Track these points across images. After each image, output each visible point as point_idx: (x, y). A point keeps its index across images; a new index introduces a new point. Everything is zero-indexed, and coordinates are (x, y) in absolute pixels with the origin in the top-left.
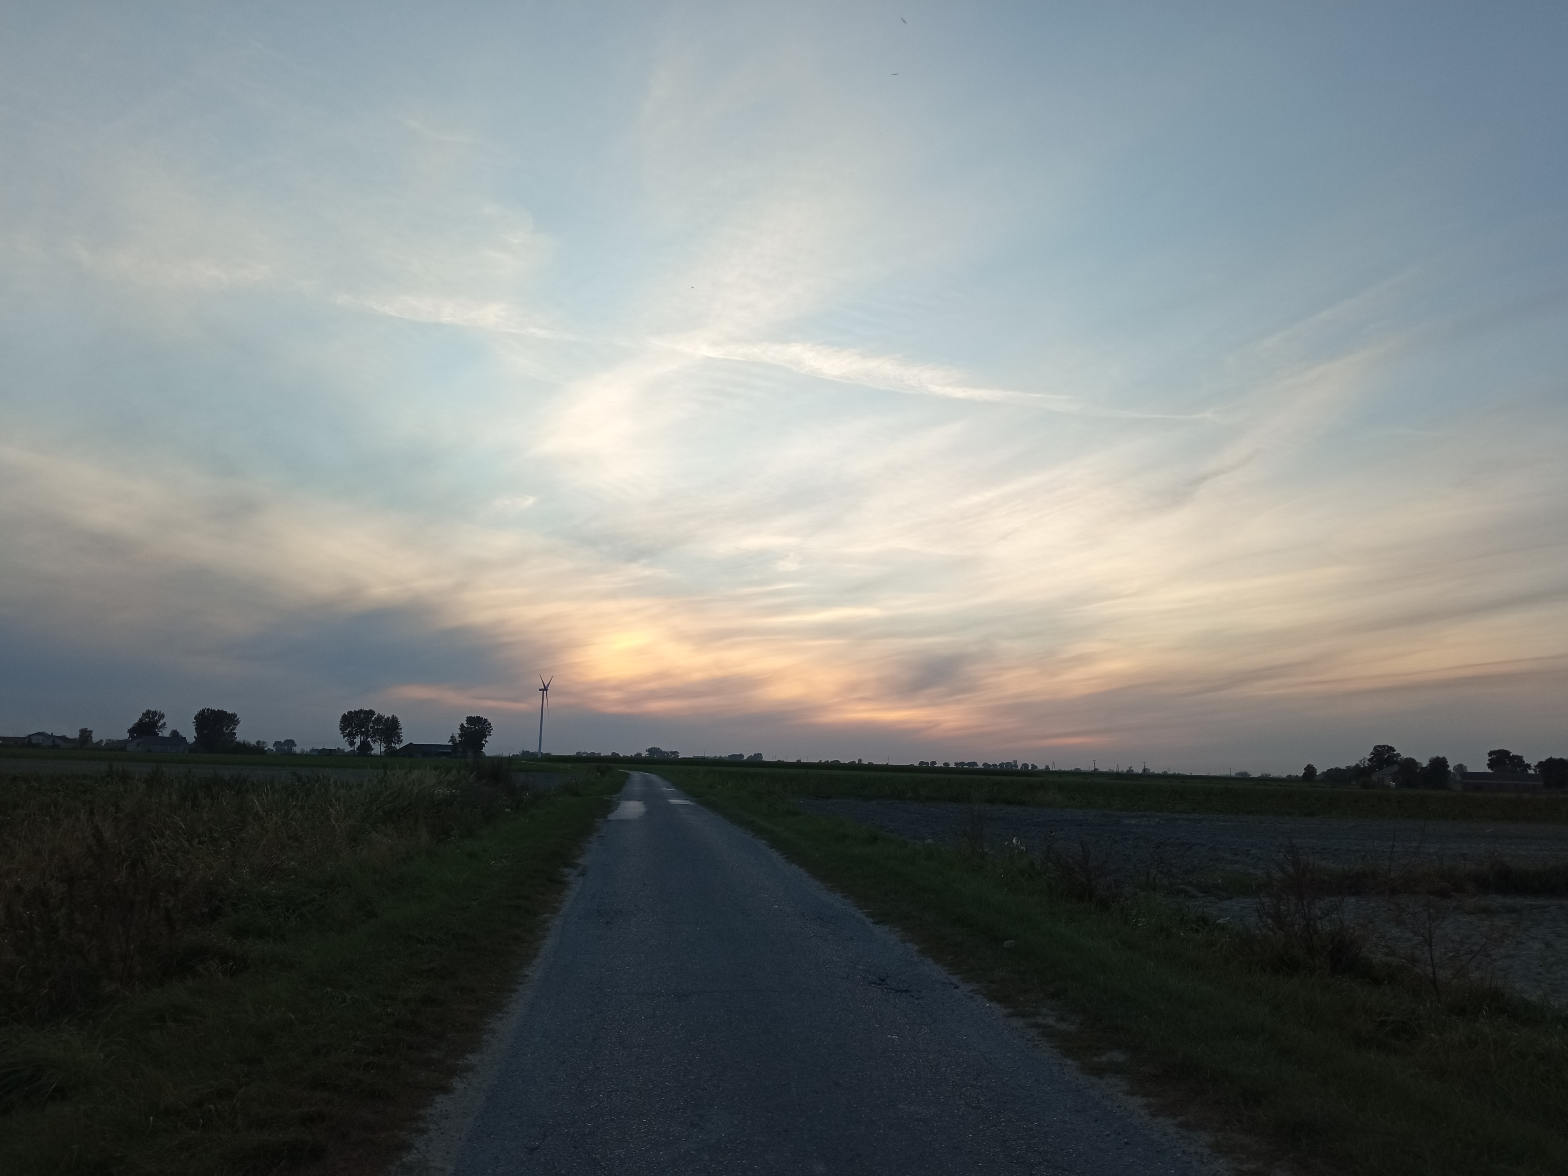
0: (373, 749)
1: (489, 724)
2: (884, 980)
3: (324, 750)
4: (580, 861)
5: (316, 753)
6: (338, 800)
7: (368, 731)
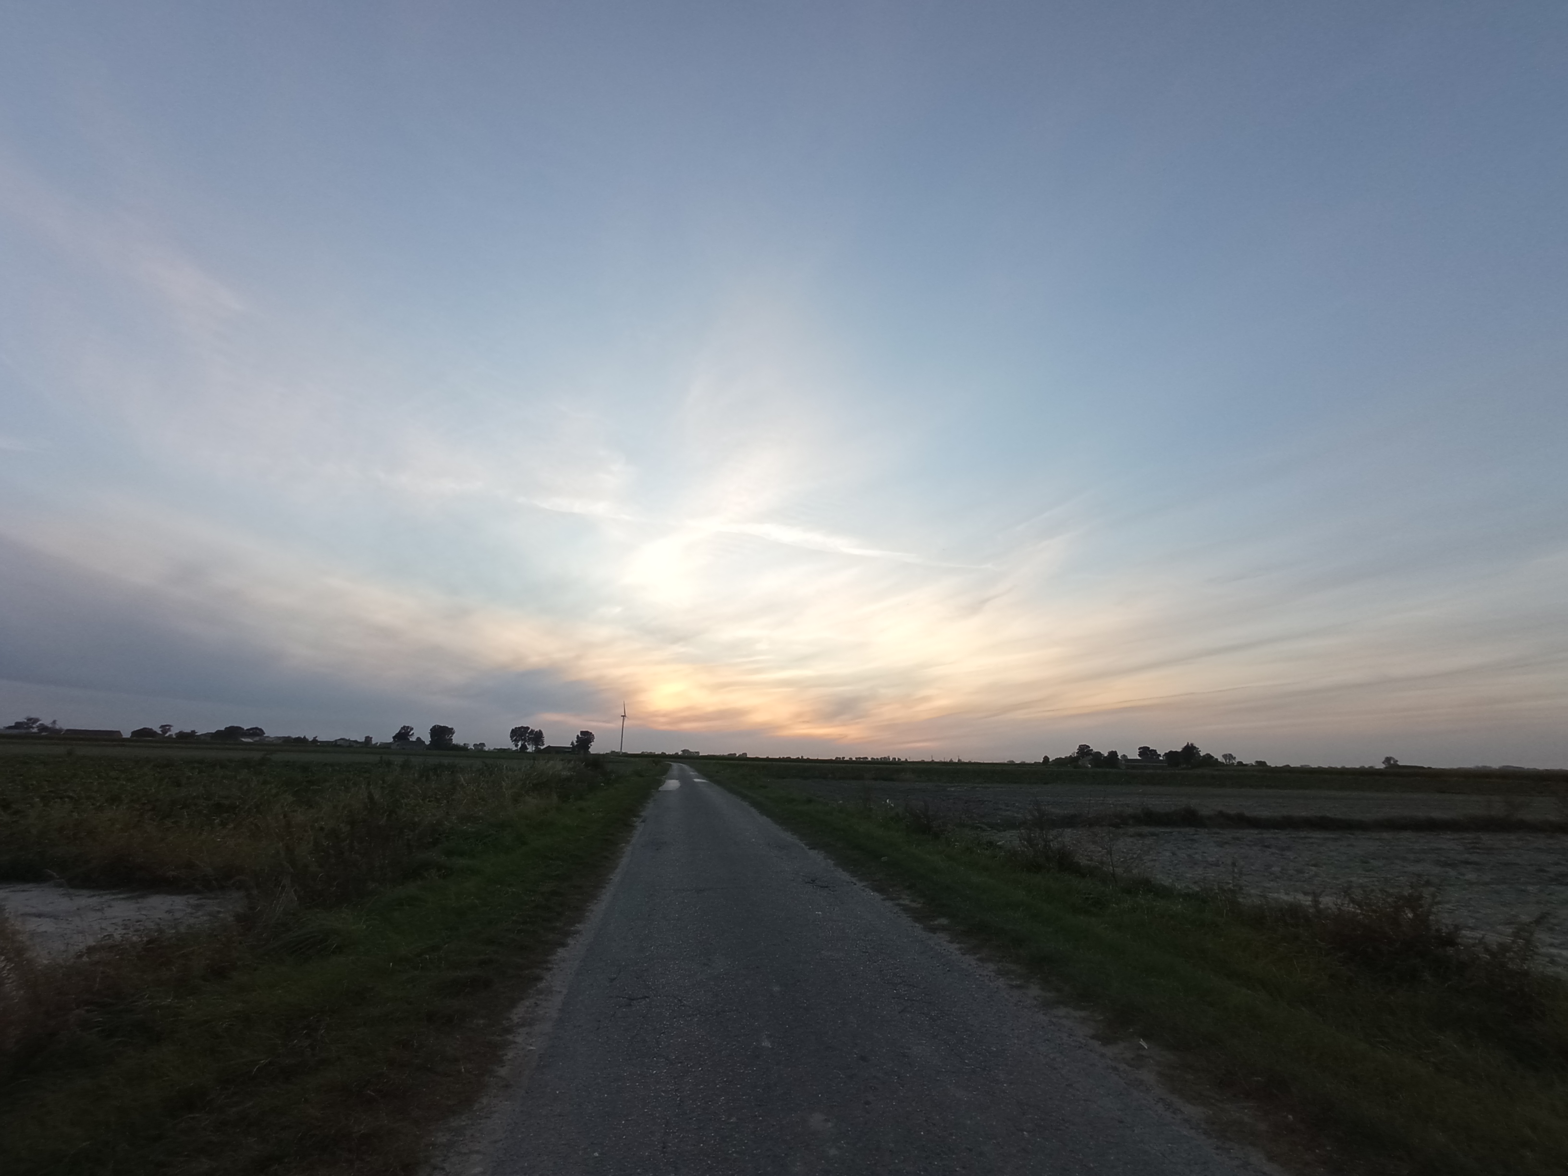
0: (528, 749)
1: (593, 735)
2: (814, 881)
3: (501, 749)
4: (642, 814)
5: (496, 751)
6: (507, 777)
7: (525, 738)
